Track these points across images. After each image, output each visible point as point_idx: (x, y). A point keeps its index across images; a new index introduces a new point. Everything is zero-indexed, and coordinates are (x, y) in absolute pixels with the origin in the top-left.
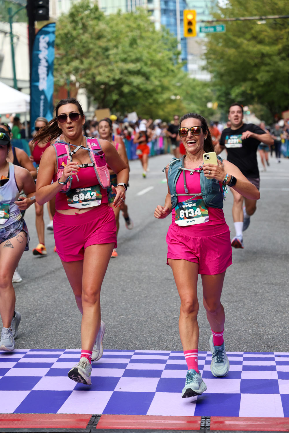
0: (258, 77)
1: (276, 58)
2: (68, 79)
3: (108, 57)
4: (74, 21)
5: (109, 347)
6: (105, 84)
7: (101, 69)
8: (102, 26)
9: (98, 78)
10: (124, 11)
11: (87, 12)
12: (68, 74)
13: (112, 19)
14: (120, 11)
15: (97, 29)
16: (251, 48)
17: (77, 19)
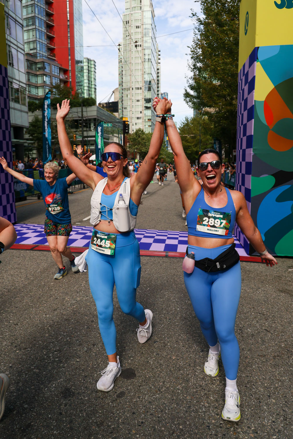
0: (187, 152)
1: (192, 147)
2: (134, 151)
3: (145, 145)
4: (136, 135)
5: (140, 228)
6: (144, 152)
7: (143, 148)
8: (144, 136)
9: (142, 151)
10: (150, 132)
11: (140, 132)
12: (134, 149)
13: (147, 134)
14: (149, 132)
15: (143, 137)
16: (185, 144)
17: (137, 134)
